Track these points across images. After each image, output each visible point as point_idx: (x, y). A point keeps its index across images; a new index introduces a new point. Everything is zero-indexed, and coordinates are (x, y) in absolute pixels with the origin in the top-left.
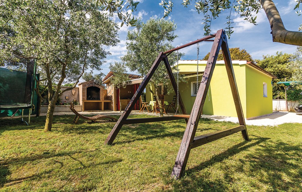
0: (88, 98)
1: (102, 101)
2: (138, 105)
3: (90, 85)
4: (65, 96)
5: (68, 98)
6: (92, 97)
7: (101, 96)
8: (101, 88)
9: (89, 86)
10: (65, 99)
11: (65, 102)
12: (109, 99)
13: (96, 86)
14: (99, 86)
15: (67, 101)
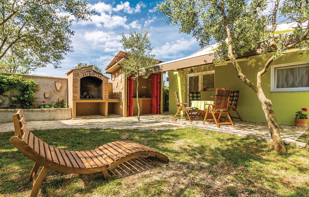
0: (83, 97)
1: (105, 100)
2: (158, 106)
3: (85, 74)
4: (43, 92)
5: (49, 96)
6: (88, 95)
7: (104, 93)
8: (104, 79)
9: (83, 75)
10: (43, 97)
11: (44, 102)
12: (116, 98)
13: (96, 76)
14: (100, 77)
15: (47, 102)
